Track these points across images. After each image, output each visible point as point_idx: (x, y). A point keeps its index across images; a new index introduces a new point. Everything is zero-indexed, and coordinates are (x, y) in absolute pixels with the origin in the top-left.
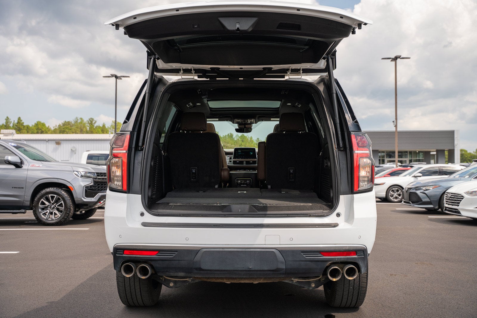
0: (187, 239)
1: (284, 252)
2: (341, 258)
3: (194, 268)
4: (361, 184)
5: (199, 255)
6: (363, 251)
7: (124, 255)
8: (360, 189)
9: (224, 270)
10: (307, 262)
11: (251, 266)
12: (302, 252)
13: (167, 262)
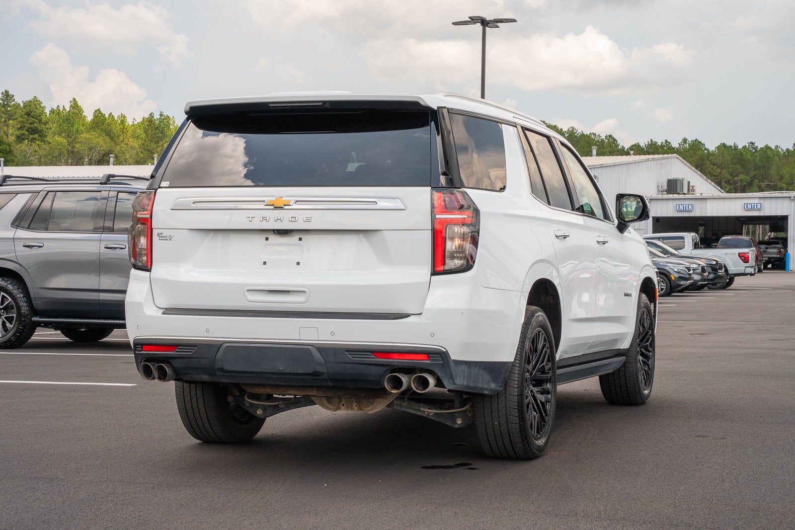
0: (208, 331)
1: (323, 350)
2: (402, 362)
3: (217, 369)
4: (448, 261)
5: (221, 351)
6: (440, 355)
7: (143, 351)
8: (447, 267)
10: (355, 365)
11: (281, 368)
13: (186, 360)
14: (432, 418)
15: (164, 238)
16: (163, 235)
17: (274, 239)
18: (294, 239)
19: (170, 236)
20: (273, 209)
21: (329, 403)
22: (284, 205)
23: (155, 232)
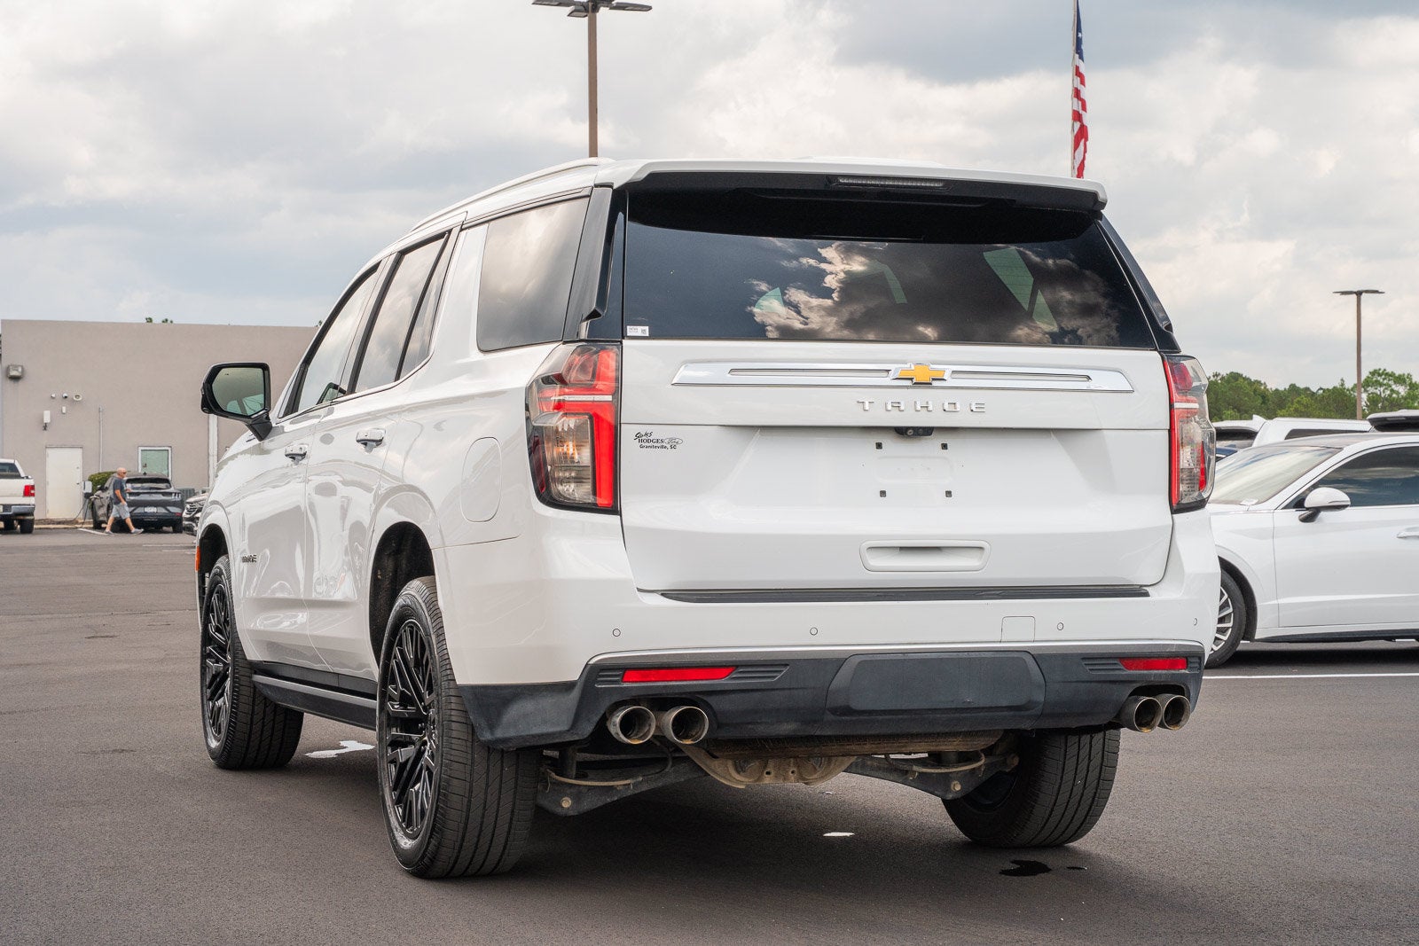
0: (814, 631)
1: (1044, 658)
3: (828, 709)
4: (1181, 487)
5: (845, 672)
6: (1199, 658)
7: (625, 685)
8: (1181, 500)
10: (1093, 684)
11: (969, 697)
12: (1084, 659)
13: (757, 695)
15: (655, 444)
16: (651, 438)
17: (892, 445)
18: (931, 445)
19: (671, 439)
20: (907, 387)
21: (738, 773)
22: (934, 379)
23: (627, 435)
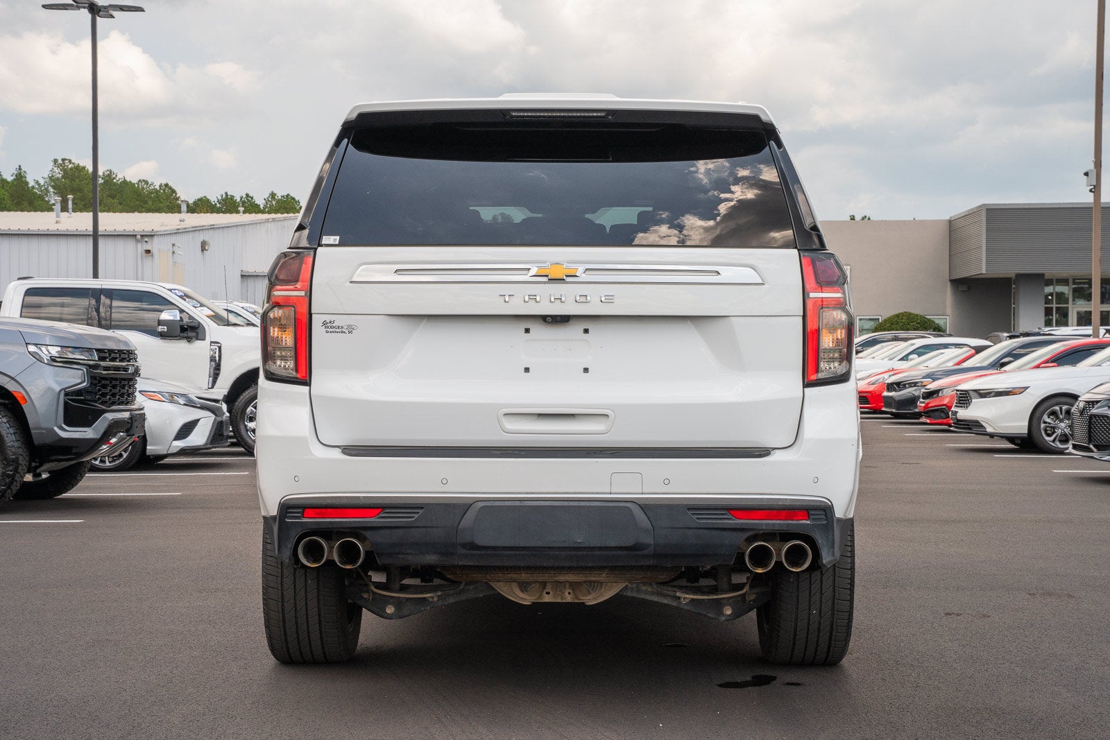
0: (444, 482)
1: (650, 508)
2: (774, 524)
3: (459, 545)
4: (823, 365)
5: (471, 515)
6: (825, 511)
7: (304, 520)
8: (821, 375)
9: (524, 548)
10: (701, 530)
11: (579, 538)
12: (689, 509)
13: (400, 532)
14: (686, 607)
15: (337, 330)
16: (334, 325)
17: (538, 331)
18: (575, 330)
19: (349, 326)
20: (545, 283)
21: (523, 592)
22: (567, 276)
23: (317, 321)
